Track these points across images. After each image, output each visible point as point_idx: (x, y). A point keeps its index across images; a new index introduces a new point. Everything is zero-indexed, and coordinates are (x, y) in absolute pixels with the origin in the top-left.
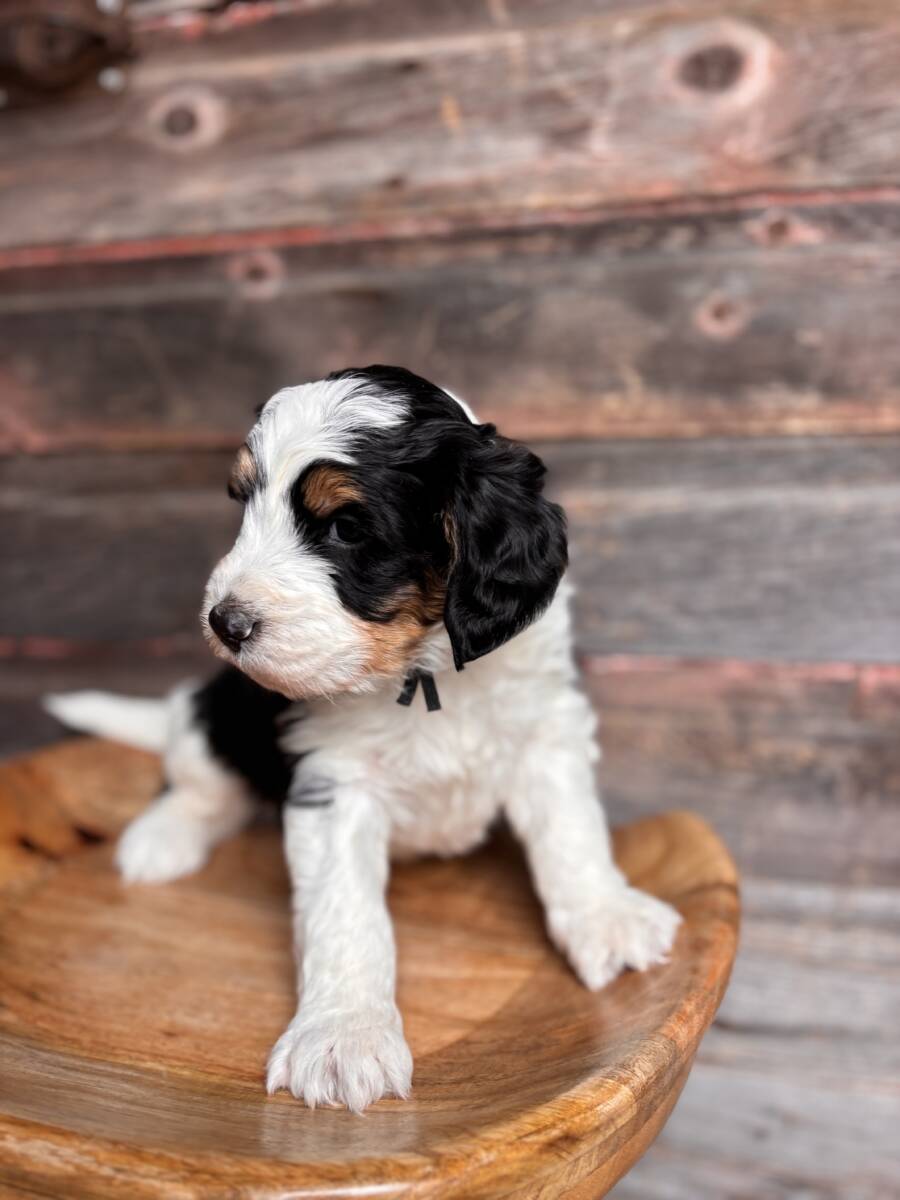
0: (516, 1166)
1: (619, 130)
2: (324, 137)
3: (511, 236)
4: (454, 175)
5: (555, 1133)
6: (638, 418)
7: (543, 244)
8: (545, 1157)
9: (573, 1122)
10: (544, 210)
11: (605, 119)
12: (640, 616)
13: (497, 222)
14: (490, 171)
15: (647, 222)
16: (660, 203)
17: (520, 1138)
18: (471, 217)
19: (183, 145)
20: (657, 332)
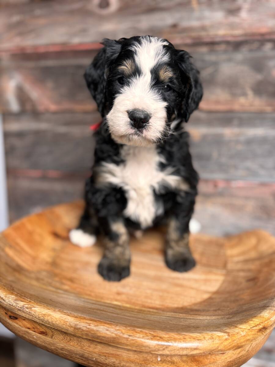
0: (251, 336)
1: (251, 10)
2: (152, 10)
3: (212, 44)
4: (195, 23)
5: (261, 327)
6: (251, 105)
7: (223, 47)
8: (259, 333)
9: (265, 323)
10: (224, 36)
11: (246, 6)
12: (248, 169)
13: (207, 40)
14: (207, 23)
15: (258, 41)
16: (262, 35)
17: (251, 328)
18: (199, 38)
19: (105, 12)
20: (259, 77)
